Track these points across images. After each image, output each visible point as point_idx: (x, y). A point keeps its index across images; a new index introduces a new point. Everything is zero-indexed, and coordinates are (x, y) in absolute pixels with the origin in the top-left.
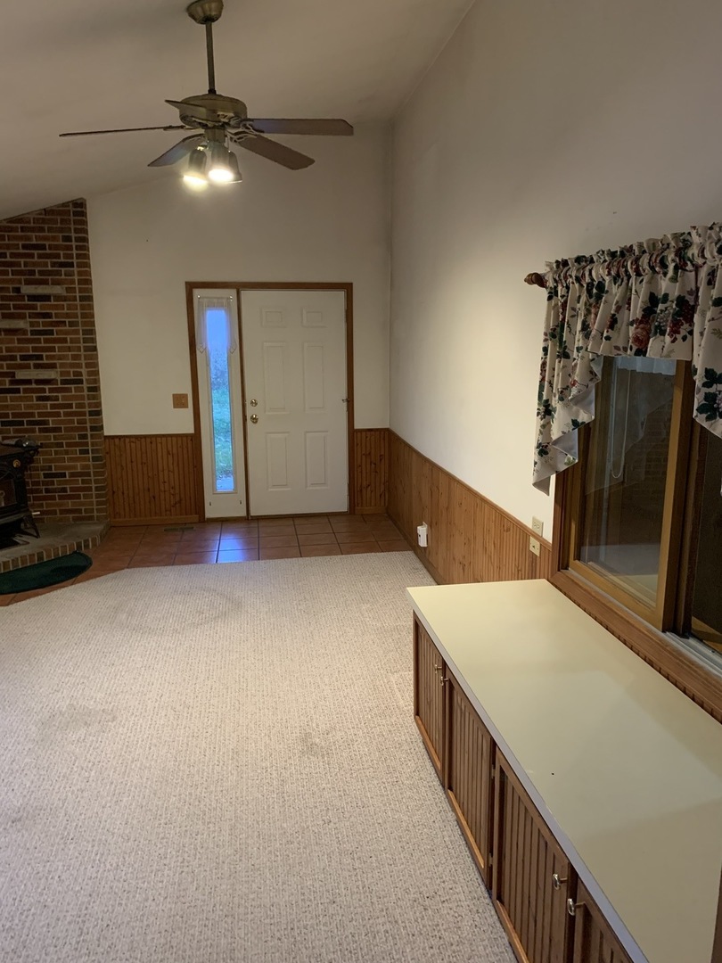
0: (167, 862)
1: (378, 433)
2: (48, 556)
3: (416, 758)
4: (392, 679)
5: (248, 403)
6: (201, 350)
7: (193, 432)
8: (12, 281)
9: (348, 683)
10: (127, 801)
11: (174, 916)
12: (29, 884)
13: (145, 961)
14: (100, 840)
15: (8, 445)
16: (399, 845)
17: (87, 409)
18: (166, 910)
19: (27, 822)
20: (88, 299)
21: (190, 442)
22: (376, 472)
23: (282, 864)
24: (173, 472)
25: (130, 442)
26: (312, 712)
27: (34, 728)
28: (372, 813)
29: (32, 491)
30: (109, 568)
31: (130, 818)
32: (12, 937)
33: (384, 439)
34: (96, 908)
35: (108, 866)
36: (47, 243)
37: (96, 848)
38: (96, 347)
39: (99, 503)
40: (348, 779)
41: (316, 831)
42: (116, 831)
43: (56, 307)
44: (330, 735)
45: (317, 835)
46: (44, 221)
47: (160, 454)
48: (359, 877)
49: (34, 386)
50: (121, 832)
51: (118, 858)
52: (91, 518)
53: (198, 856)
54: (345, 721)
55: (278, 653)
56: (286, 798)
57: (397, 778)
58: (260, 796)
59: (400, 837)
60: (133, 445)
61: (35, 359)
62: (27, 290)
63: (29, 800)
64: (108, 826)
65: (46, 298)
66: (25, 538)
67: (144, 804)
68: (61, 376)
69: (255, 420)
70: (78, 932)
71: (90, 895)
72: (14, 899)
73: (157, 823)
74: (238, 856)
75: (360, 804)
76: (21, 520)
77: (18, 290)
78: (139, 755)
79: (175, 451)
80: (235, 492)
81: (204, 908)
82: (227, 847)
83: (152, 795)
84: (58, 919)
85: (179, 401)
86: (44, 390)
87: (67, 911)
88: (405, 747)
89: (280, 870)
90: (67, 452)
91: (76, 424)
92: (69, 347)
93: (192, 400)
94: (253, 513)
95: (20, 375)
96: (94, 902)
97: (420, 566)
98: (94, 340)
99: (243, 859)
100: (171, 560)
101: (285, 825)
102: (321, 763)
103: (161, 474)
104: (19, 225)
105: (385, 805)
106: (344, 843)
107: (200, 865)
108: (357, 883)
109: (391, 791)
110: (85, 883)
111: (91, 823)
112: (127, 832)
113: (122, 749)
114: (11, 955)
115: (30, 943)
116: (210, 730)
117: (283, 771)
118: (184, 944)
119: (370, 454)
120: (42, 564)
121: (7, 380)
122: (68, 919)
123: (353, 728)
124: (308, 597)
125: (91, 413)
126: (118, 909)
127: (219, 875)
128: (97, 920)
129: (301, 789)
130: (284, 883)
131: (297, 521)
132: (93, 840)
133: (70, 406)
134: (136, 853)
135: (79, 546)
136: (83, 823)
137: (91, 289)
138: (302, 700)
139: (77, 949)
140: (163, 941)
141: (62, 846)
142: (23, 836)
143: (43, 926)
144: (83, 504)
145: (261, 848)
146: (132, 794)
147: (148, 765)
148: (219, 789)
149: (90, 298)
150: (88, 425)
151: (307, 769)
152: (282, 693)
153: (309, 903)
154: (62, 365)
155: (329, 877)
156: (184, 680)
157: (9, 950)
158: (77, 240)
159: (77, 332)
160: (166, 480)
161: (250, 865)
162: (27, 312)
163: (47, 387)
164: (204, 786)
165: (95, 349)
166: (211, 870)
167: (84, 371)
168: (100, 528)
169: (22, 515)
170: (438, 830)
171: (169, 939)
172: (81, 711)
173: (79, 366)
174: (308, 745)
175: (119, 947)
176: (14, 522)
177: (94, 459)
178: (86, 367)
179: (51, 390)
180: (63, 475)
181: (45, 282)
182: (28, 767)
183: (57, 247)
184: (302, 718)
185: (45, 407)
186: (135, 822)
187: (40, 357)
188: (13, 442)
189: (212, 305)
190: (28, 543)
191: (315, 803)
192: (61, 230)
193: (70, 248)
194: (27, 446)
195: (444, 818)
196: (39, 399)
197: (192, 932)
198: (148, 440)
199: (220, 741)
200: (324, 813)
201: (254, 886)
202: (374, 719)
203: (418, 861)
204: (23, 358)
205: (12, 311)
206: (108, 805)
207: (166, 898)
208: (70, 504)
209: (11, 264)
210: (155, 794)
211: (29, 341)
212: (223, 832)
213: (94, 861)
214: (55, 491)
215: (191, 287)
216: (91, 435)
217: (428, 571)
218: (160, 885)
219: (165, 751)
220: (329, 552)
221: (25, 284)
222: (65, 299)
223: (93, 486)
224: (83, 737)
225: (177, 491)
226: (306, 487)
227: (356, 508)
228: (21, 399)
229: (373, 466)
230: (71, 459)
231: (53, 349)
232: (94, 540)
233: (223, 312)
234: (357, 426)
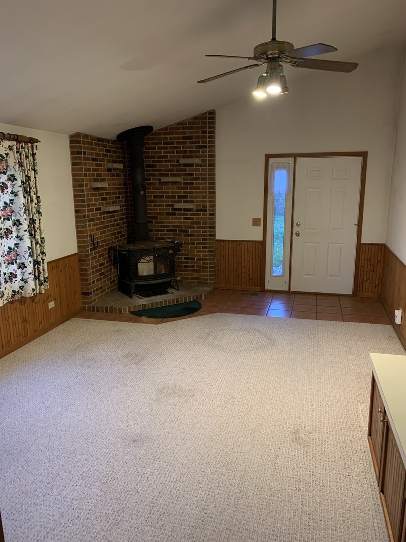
0: (202, 486)
1: (377, 247)
2: (182, 300)
3: (365, 463)
4: (360, 407)
5: (295, 225)
6: (271, 193)
7: (262, 240)
8: (176, 156)
9: (330, 403)
10: (190, 445)
11: (199, 519)
12: (133, 477)
13: (178, 540)
14: (171, 463)
15: (168, 242)
16: (342, 519)
17: (208, 225)
18: (195, 514)
19: (140, 443)
20: (213, 165)
21: (259, 246)
22: (374, 271)
23: (265, 507)
24: (249, 262)
25: (228, 244)
26: (304, 417)
27: (154, 393)
28: (328, 492)
29: (179, 266)
30: (210, 311)
31: (189, 455)
32: (119, 504)
33: (381, 251)
34: (161, 501)
35: (172, 479)
36: (194, 135)
37: (168, 467)
38: (215, 191)
39: (210, 275)
40: (317, 465)
41: (290, 493)
42: (180, 460)
43: (196, 170)
44: (312, 434)
45: (290, 496)
46: (193, 123)
47: (243, 251)
48: (311, 532)
49: (183, 212)
50: (183, 461)
51: (178, 476)
52: (206, 283)
53: (219, 488)
54: (323, 427)
55: (291, 376)
56: (276, 467)
57: (349, 473)
58: (261, 462)
59: (344, 513)
60: (230, 245)
61: (184, 198)
62: (183, 161)
63: (143, 431)
64: (177, 457)
65: (191, 165)
66: (173, 290)
67: (198, 449)
68: (196, 207)
69: (298, 235)
70: (149, 512)
71: (160, 493)
72: (125, 483)
73: (202, 461)
74: (241, 495)
75: (321, 484)
76: (171, 281)
77: (178, 161)
78: (201, 420)
79: (251, 250)
80: (283, 276)
81: (216, 520)
82: (236, 487)
83: (203, 445)
84: (142, 501)
85: (256, 222)
86: (187, 214)
87: (147, 498)
88: (360, 454)
89: (263, 511)
90: (196, 247)
91: (202, 233)
92: (201, 192)
93: (263, 222)
94: (292, 289)
95: (177, 206)
96: (161, 497)
97: (395, 336)
98: (214, 188)
99: (243, 497)
100: (242, 311)
101: (272, 484)
102: (302, 451)
103: (243, 262)
104: (181, 126)
105: (337, 489)
106: (306, 506)
107: (219, 494)
108: (309, 535)
109: (344, 480)
110: (159, 485)
111: (169, 452)
112: (185, 462)
113: (193, 414)
114: (116, 514)
115: (126, 510)
116: (242, 414)
117: (278, 450)
118: (200, 538)
119: (370, 259)
120: (178, 305)
121: (171, 208)
122: (147, 503)
123: (327, 433)
124: (316, 345)
125: (210, 227)
126: (171, 505)
127: (228, 503)
128: (160, 508)
129: (286, 464)
130: (263, 520)
131: (319, 297)
132: (168, 462)
133: (199, 223)
134: (188, 476)
135: (197, 297)
136: (165, 451)
137: (215, 160)
138: (298, 408)
139: (146, 521)
140: (189, 532)
141: (153, 461)
142: (136, 450)
143: (134, 502)
144: (202, 275)
145: (255, 494)
146: (193, 441)
147: (205, 427)
148: (239, 451)
149: (214, 165)
150: (208, 234)
151: (293, 452)
152: (288, 401)
153: (276, 538)
154: (197, 201)
155: (292, 525)
156: (234, 381)
157: (116, 511)
158: (209, 133)
159: (205, 183)
160: (246, 266)
161: (246, 502)
162: (182, 172)
163: (189, 213)
164: (232, 447)
165: (214, 193)
166: (224, 499)
167: (208, 204)
168: (209, 289)
169: (172, 278)
170: (370, 517)
171: (193, 532)
172: (178, 388)
173: (205, 202)
174: (297, 438)
175: (167, 528)
176: (167, 282)
177: (210, 252)
178: (209, 203)
179: (191, 214)
180: (194, 259)
181: (191, 157)
182: (147, 413)
183: (199, 137)
184: (297, 419)
185: (188, 223)
186: (191, 458)
187: (187, 197)
188: (170, 241)
189: (279, 167)
190: (173, 293)
191: (293, 475)
192: (201, 128)
193: (205, 137)
194: (177, 243)
195: (377, 509)
196: (185, 219)
197: (206, 532)
198: (238, 243)
199: (246, 422)
200: (297, 483)
201: (246, 516)
202: (342, 431)
203: (352, 534)
204: (179, 197)
205: (175, 172)
206: (180, 444)
207: (197, 507)
208: (196, 275)
209: (176, 147)
210: (204, 444)
211: (182, 188)
212: (236, 478)
213: (166, 474)
214: (189, 267)
215: (268, 157)
216: (209, 239)
217: (400, 340)
218: (196, 498)
219: (215, 421)
220: (335, 318)
221: (183, 158)
222: (201, 165)
223: (208, 266)
224: (176, 403)
225: (251, 272)
226: (327, 276)
227: (358, 293)
228: (176, 218)
229: (372, 267)
230: (199, 251)
231: (193, 193)
232: (205, 295)
233: (285, 171)
234: (363, 241)
